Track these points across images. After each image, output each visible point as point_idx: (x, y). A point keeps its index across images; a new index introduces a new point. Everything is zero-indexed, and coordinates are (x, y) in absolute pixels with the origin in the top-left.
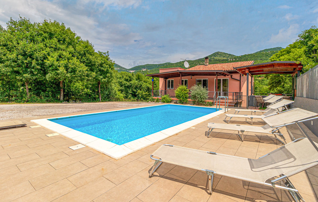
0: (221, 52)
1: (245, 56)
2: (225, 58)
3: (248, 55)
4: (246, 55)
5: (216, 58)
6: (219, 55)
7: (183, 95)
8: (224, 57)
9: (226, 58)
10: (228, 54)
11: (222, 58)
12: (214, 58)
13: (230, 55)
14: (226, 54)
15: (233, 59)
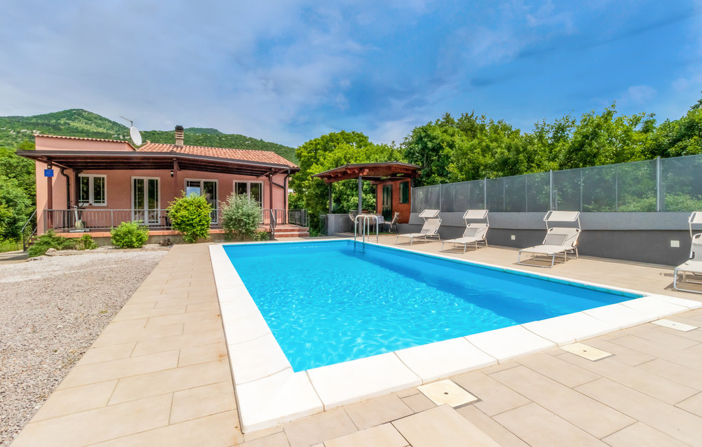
0: (89, 113)
1: (154, 134)
2: (101, 130)
3: (158, 134)
4: (156, 132)
5: (72, 124)
6: (83, 117)
7: (200, 221)
8: (99, 126)
9: (105, 131)
10: (110, 121)
11: (93, 128)
12: (69, 124)
13: (114, 123)
14: (106, 120)
15: (124, 136)
